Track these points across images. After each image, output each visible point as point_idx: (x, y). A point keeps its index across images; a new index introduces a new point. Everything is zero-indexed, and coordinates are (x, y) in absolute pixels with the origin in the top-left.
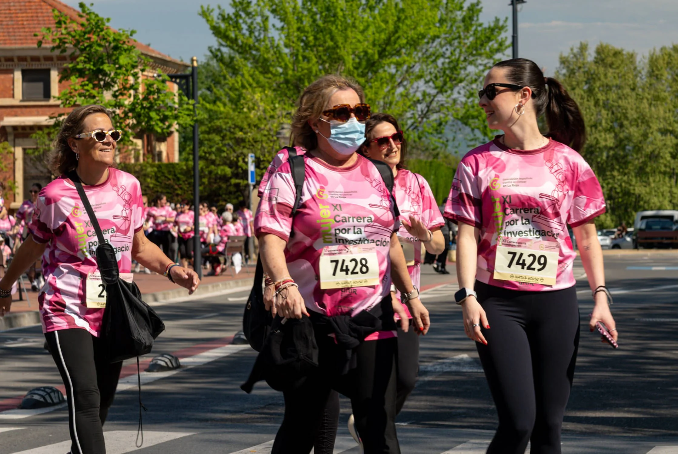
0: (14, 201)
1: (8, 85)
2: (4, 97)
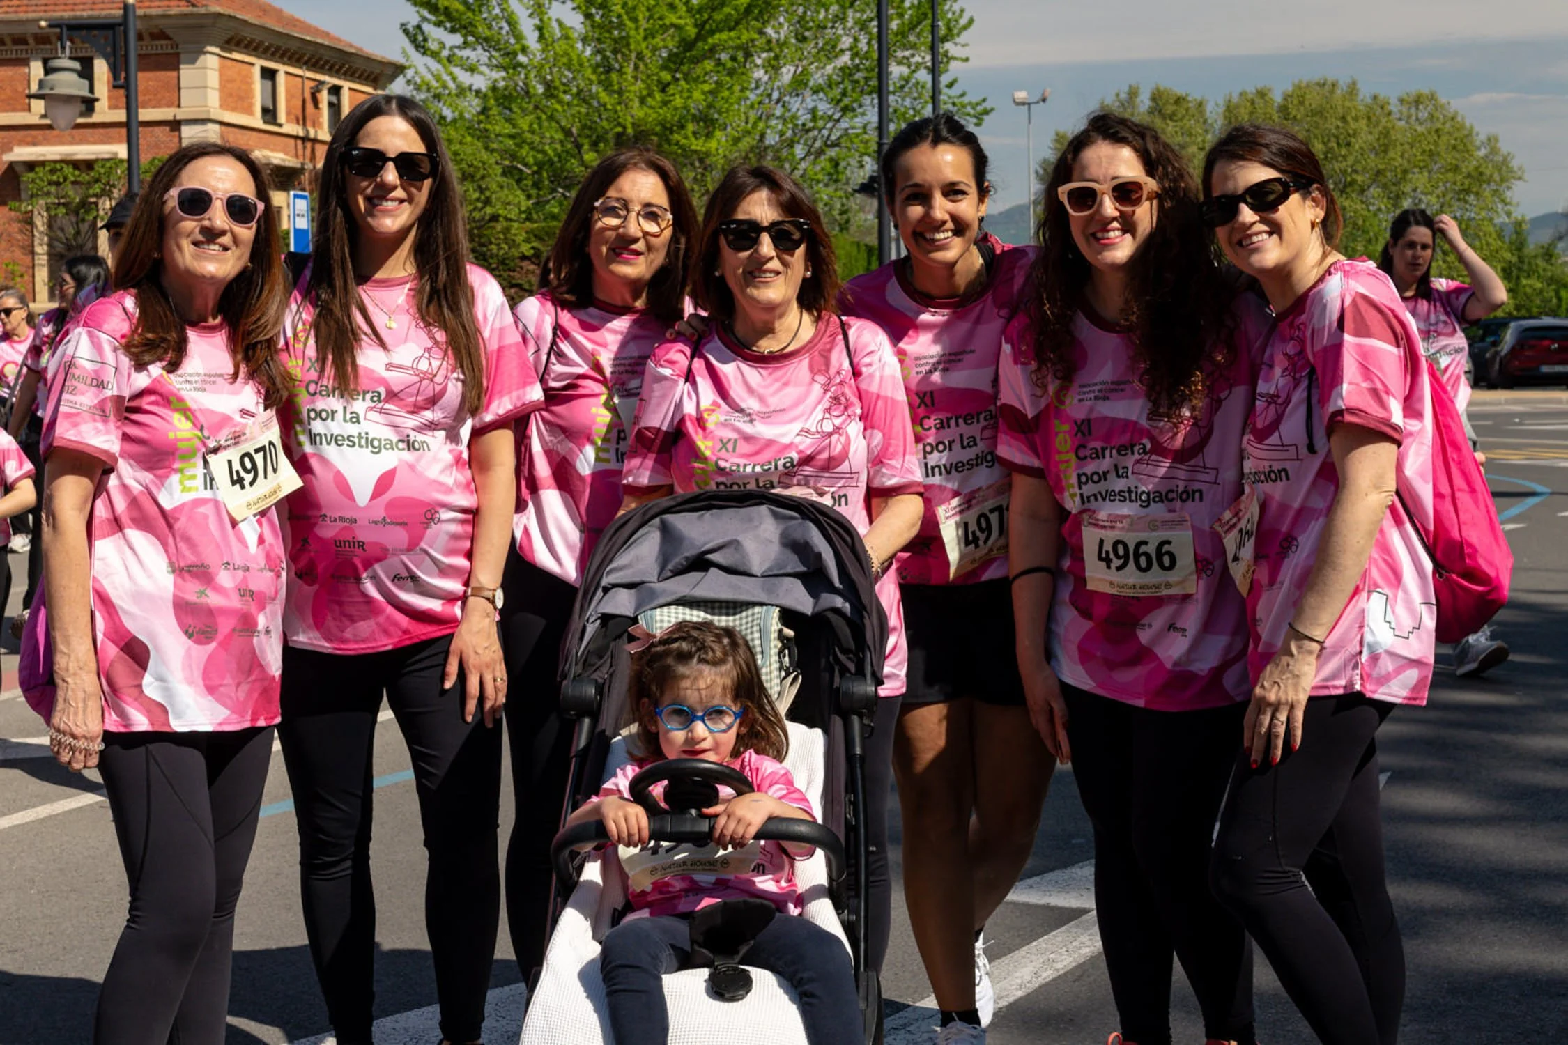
0: (34, 301)
1: (20, 89)
2: (14, 110)
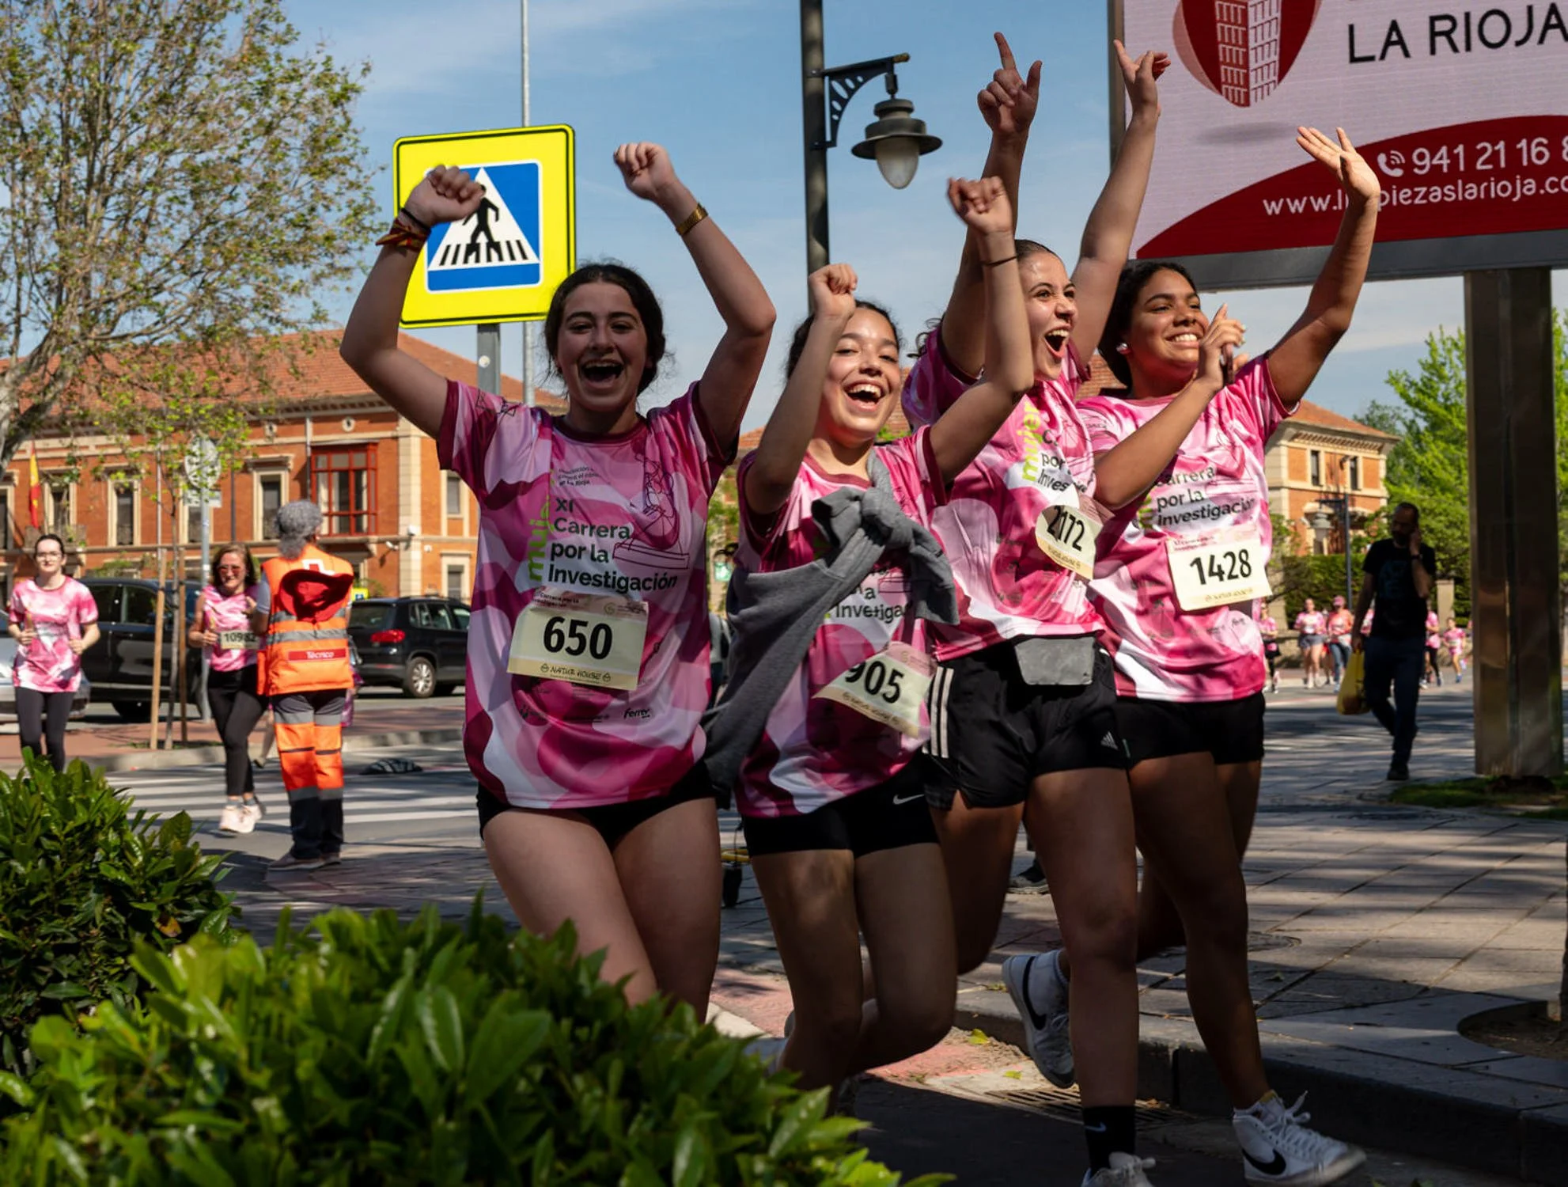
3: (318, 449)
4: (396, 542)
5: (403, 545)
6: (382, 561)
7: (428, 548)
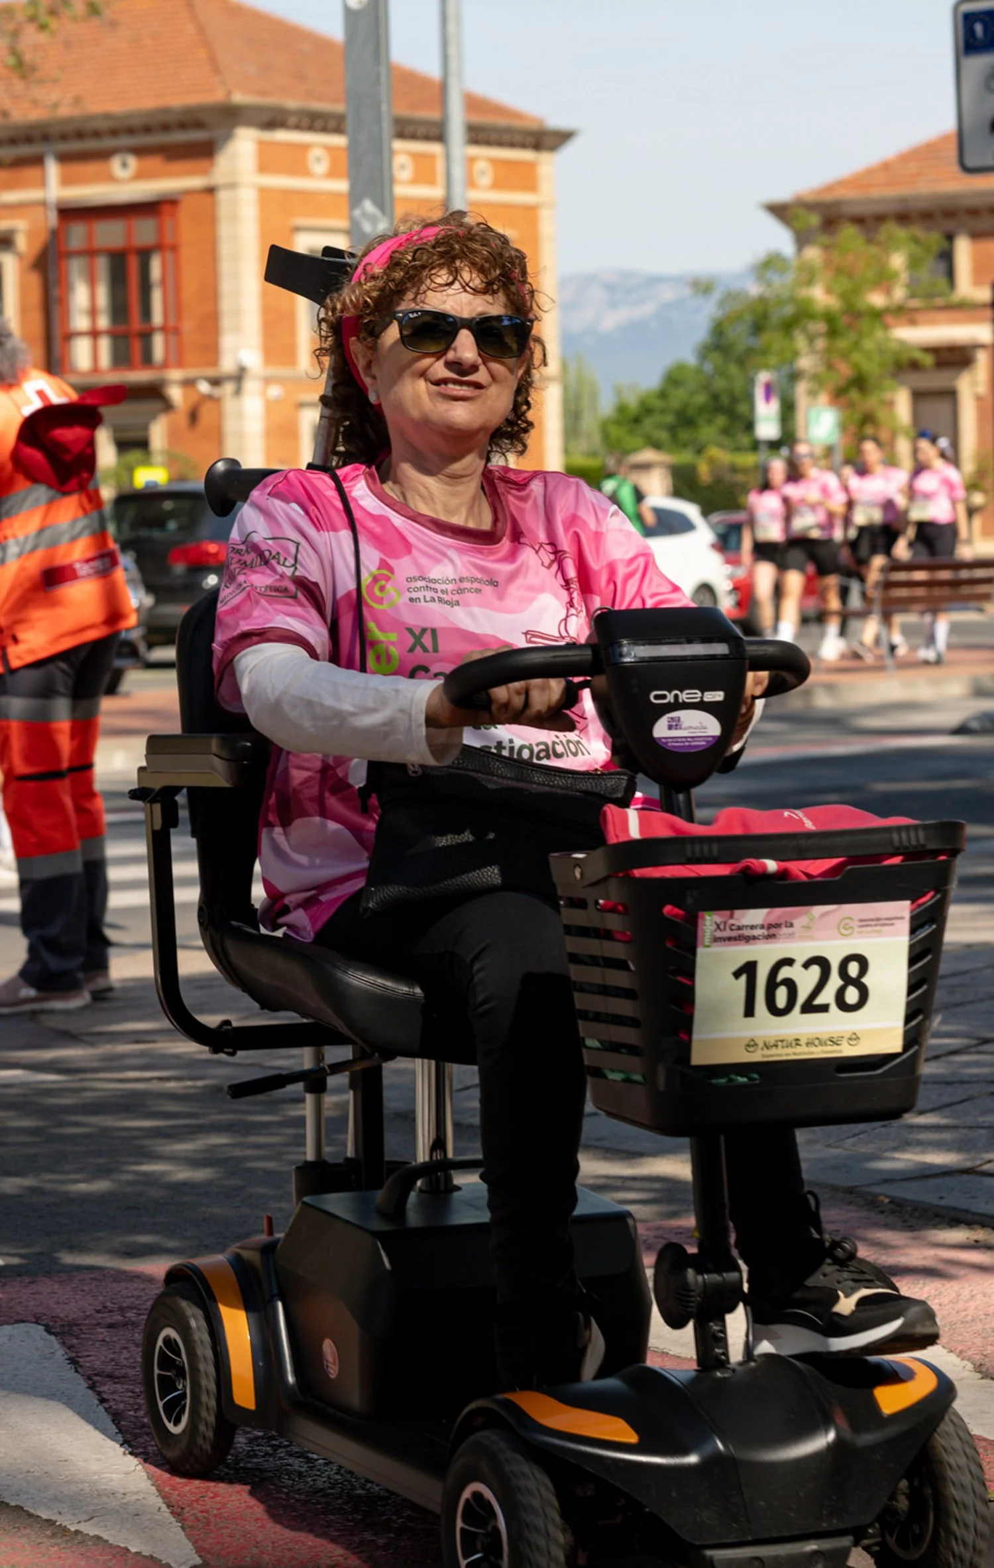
3: (69, 213)
4: (216, 382)
5: (229, 388)
6: (194, 416)
7: (275, 391)
